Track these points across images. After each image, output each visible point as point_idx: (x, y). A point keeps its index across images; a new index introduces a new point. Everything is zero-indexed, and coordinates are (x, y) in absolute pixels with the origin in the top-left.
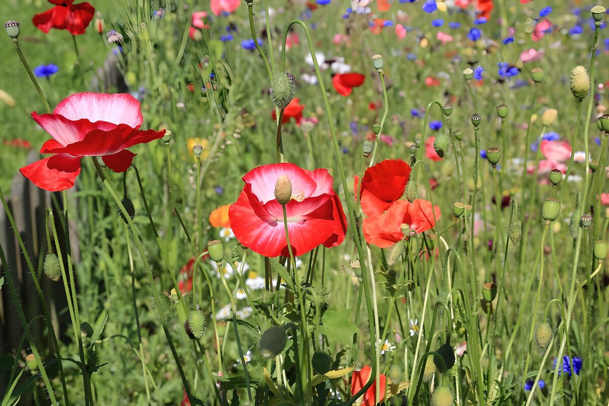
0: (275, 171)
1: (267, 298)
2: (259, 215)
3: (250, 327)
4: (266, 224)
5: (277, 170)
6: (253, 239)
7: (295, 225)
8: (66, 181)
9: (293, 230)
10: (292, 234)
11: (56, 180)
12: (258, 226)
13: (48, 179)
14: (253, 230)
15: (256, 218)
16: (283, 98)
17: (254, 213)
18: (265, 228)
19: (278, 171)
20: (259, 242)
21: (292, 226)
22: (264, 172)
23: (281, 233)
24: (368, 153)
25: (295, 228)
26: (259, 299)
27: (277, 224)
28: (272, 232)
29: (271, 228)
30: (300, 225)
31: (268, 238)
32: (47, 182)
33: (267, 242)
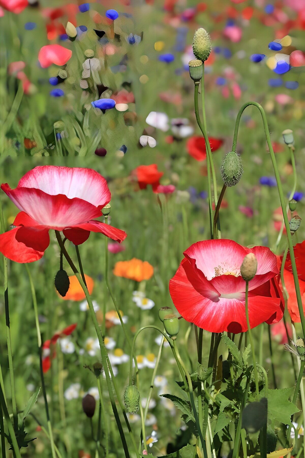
0: (213, 247)
1: (203, 374)
2: (199, 291)
3: (182, 404)
4: (208, 300)
5: (215, 246)
6: (196, 314)
7: (237, 301)
8: (34, 253)
9: (235, 305)
10: (235, 310)
11: (25, 252)
12: (199, 301)
13: (17, 251)
14: (195, 304)
15: (196, 294)
16: (234, 177)
17: (193, 288)
18: (207, 304)
19: (217, 247)
20: (202, 318)
21: (234, 303)
22: (202, 247)
23: (224, 309)
24: (295, 231)
25: (237, 304)
26: (195, 375)
27: (219, 300)
28: (215, 307)
29: (213, 304)
30: (241, 302)
31: (211, 313)
32: (16, 253)
33: (211, 318)
